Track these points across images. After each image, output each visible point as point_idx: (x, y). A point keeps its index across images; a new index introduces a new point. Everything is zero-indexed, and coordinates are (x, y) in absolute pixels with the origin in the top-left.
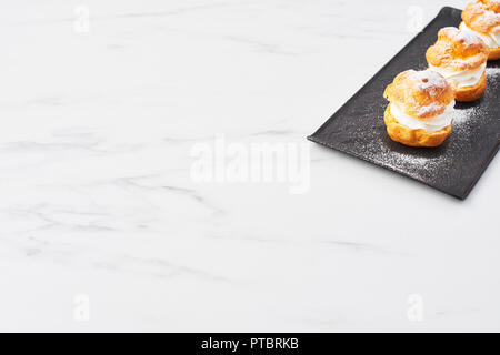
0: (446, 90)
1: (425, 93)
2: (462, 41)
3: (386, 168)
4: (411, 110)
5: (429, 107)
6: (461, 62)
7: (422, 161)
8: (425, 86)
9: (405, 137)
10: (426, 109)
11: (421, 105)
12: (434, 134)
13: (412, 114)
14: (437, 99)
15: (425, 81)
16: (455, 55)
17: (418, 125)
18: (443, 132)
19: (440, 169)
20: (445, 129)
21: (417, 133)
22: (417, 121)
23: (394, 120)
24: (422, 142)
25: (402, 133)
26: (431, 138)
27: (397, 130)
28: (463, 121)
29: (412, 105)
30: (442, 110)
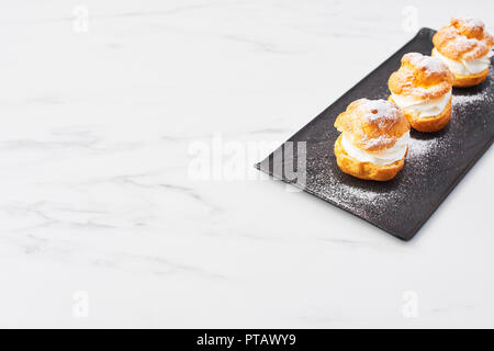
0: (398, 123)
1: (374, 124)
2: (424, 69)
3: (330, 202)
4: (359, 141)
5: (378, 140)
6: (422, 90)
7: (370, 196)
8: (374, 117)
9: (354, 169)
10: (375, 141)
11: (370, 137)
12: (383, 168)
13: (359, 146)
14: (387, 131)
15: (375, 112)
16: (417, 83)
17: (367, 158)
18: (394, 166)
19: (389, 206)
20: (396, 163)
21: (366, 166)
22: (366, 153)
23: (343, 151)
24: (372, 175)
25: (351, 165)
26: (380, 172)
27: (346, 162)
28: (423, 153)
29: (361, 137)
30: (392, 143)
